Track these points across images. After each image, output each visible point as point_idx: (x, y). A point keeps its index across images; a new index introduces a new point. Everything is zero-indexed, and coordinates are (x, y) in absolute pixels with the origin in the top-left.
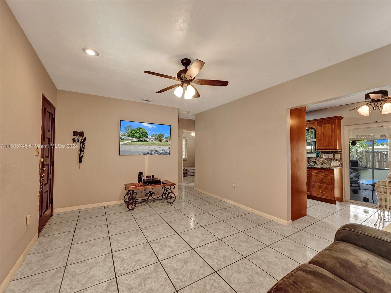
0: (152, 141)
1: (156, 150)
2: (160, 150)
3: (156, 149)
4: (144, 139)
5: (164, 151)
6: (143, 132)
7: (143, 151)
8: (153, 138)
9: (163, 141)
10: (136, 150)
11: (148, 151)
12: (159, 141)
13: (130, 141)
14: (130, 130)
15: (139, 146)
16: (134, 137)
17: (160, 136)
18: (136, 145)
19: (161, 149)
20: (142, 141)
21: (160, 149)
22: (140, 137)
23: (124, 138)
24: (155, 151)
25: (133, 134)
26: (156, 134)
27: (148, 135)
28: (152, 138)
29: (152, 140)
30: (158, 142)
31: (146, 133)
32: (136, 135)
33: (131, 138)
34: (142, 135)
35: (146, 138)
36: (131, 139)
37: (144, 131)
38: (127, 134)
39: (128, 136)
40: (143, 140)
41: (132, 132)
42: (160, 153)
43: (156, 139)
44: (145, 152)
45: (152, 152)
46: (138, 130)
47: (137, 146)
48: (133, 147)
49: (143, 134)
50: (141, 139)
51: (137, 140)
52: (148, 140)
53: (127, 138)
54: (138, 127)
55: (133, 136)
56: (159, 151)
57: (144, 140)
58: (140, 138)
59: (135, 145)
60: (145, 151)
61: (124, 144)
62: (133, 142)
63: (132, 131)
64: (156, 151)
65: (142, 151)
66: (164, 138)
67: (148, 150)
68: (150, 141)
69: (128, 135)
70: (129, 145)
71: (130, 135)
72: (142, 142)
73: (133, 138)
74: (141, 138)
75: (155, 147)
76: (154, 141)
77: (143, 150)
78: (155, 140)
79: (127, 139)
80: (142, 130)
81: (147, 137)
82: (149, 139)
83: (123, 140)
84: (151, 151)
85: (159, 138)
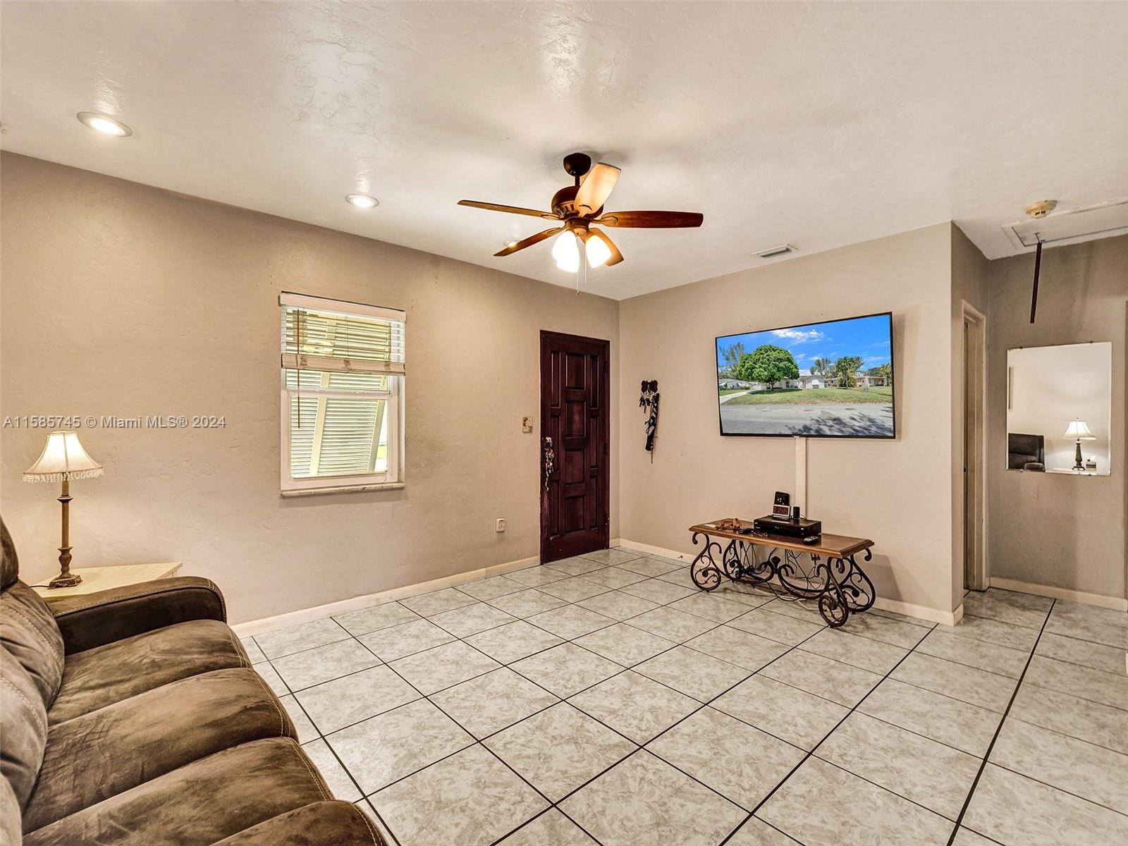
0: (816, 387)
1: (835, 420)
2: (853, 419)
3: (836, 414)
4: (787, 383)
5: (869, 423)
6: (781, 360)
7: (788, 421)
8: (817, 377)
9: (858, 384)
10: (766, 420)
11: (808, 423)
12: (841, 385)
13: (745, 393)
14: (738, 359)
15: (772, 406)
16: (753, 379)
17: (845, 366)
18: (765, 403)
19: (855, 414)
20: (780, 390)
21: (849, 413)
22: (772, 376)
23: (726, 385)
24: (831, 423)
25: (748, 368)
26: (827, 361)
27: (796, 368)
28: (813, 377)
29: (815, 382)
30: (842, 391)
31: (789, 360)
32: (758, 370)
33: (743, 384)
34: (778, 371)
35: (791, 378)
36: (747, 386)
37: (782, 356)
38: (733, 371)
39: (738, 379)
40: (784, 387)
41: (747, 365)
42: (854, 430)
43: (831, 377)
44: (798, 425)
45: (822, 427)
46: (761, 354)
47: (768, 408)
48: (757, 409)
49: (781, 365)
50: (777, 384)
51: (764, 388)
52: (800, 384)
53: (734, 382)
54: (759, 346)
55: (750, 377)
56: (847, 420)
57: (788, 386)
58: (771, 379)
59: (760, 403)
60: (795, 421)
61: (729, 403)
62: (753, 393)
63: (744, 362)
64: (838, 421)
65: (784, 421)
66: (861, 372)
67: (804, 419)
68: (809, 386)
69: (735, 374)
70: (745, 403)
71: (741, 374)
72: (780, 392)
73: (753, 383)
74: (777, 380)
75: (831, 409)
76: (822, 386)
77: (791, 418)
78: (826, 382)
79: (736, 386)
80: (774, 354)
81: (796, 376)
82: (805, 380)
83: (724, 390)
84: (818, 421)
85: (843, 373)
